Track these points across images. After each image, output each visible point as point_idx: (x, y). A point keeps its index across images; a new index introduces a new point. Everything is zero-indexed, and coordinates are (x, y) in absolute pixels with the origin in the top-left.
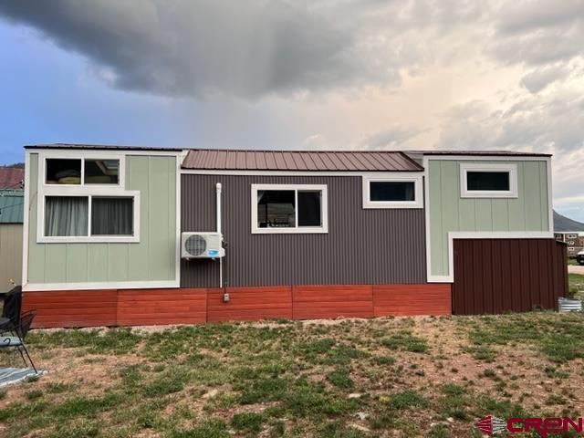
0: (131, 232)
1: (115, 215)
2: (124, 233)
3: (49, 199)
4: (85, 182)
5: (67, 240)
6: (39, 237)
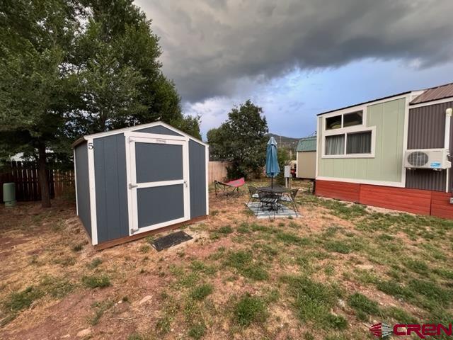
0: (370, 152)
1: (361, 142)
2: (365, 152)
3: (327, 138)
4: (344, 126)
5: (333, 156)
6: (323, 156)
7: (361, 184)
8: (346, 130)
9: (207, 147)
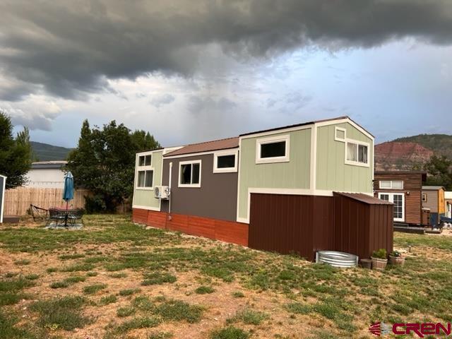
4: (145, 165)
5: (141, 188)
6: (136, 187)
7: (149, 210)
8: (145, 168)
9: (5, 178)
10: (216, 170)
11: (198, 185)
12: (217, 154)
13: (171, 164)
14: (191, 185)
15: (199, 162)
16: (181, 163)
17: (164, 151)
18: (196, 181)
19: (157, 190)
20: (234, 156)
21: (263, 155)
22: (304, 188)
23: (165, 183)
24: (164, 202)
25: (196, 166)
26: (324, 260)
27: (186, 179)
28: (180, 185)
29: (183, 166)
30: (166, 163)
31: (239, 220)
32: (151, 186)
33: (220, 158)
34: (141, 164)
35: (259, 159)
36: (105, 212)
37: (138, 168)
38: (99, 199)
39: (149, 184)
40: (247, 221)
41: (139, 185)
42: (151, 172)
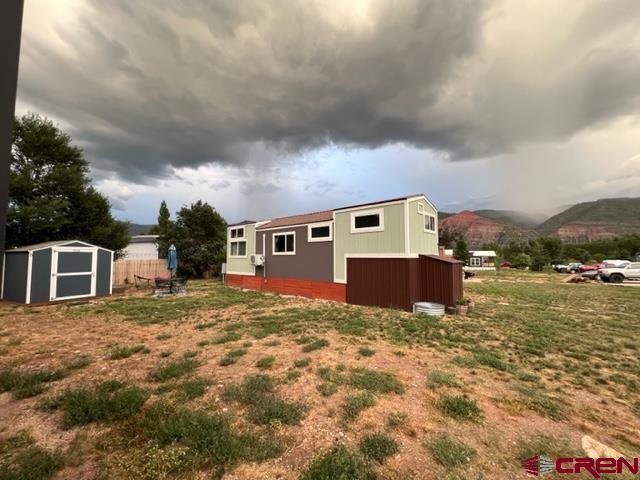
5: (234, 257)
6: (229, 256)
7: (243, 276)
8: (238, 239)
9: (113, 252)
10: (311, 239)
11: (293, 253)
12: (310, 227)
13: (264, 236)
14: (286, 253)
15: (294, 233)
16: (274, 235)
17: (257, 225)
18: (290, 249)
19: (253, 258)
20: (328, 228)
21: (357, 226)
22: (399, 252)
23: (259, 251)
24: (259, 268)
25: (290, 238)
26: (420, 310)
27: (280, 247)
28: (274, 253)
29: (276, 237)
30: (259, 235)
31: (336, 280)
32: (244, 254)
33: (313, 229)
34: (233, 236)
35: (353, 229)
36: (195, 278)
37: (230, 240)
38: (190, 267)
39: (242, 252)
40: (345, 281)
41: (232, 254)
42: (244, 243)
